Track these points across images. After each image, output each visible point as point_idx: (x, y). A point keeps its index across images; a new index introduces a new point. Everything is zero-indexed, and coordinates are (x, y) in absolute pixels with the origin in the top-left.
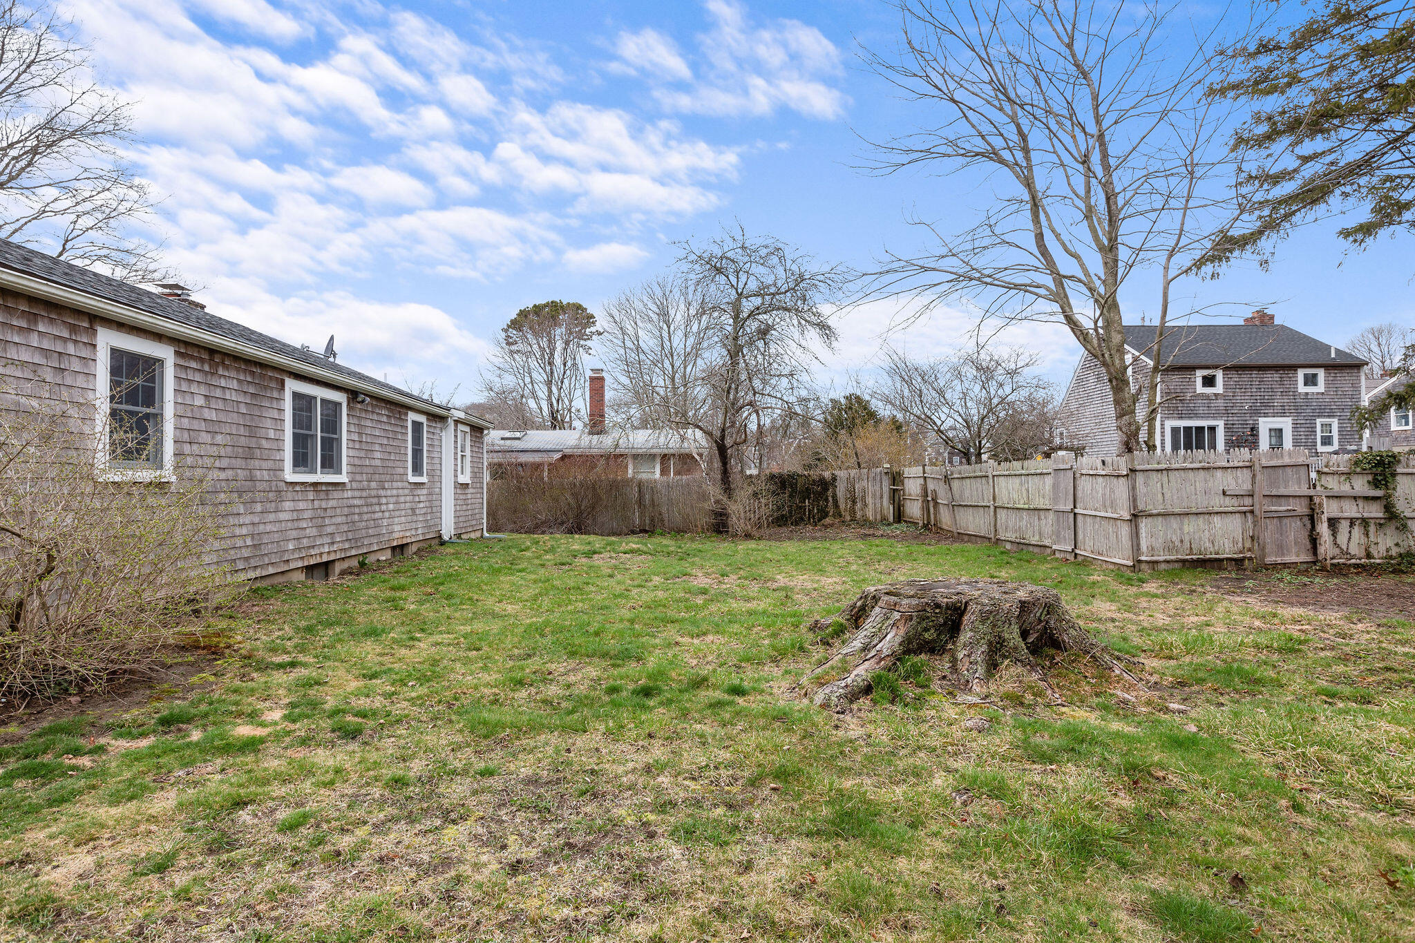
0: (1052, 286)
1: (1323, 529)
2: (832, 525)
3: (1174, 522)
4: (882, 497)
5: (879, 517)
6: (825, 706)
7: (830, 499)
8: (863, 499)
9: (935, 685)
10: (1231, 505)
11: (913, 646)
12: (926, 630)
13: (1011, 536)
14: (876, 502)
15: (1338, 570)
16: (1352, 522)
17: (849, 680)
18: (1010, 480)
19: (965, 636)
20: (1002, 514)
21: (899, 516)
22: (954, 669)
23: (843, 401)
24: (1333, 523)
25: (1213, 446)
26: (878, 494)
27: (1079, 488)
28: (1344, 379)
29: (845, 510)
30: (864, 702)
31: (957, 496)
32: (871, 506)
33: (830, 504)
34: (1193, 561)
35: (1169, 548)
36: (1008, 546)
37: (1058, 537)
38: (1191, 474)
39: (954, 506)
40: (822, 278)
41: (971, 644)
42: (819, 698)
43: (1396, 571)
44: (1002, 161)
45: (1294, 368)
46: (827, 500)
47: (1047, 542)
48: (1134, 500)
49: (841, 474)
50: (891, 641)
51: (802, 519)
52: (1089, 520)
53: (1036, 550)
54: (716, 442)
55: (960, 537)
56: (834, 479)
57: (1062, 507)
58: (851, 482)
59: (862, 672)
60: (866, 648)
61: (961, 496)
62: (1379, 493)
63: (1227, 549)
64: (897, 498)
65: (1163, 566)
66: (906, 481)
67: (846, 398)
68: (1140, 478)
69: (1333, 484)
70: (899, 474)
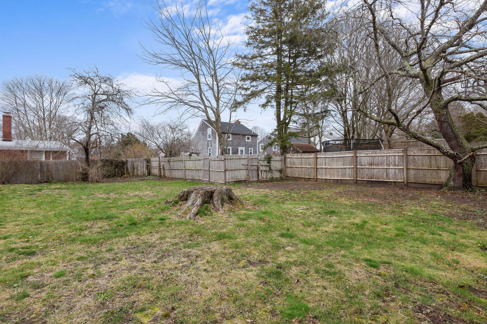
0: (204, 109)
1: (260, 172)
2: (127, 177)
3: (233, 172)
4: (143, 167)
5: (142, 174)
6: (190, 218)
7: (125, 168)
8: (137, 168)
9: (212, 211)
10: (244, 167)
11: (204, 202)
12: (206, 198)
13: (190, 178)
14: (141, 169)
15: (262, 182)
16: (264, 171)
17: (193, 212)
18: (190, 162)
19: (215, 198)
20: (187, 172)
21: (149, 174)
22: (214, 206)
23: (126, 135)
24: (261, 171)
25: (229, 153)
26: (142, 166)
27: (211, 164)
28: (254, 138)
29: (131, 172)
30: (198, 217)
31: (172, 167)
32: (140, 171)
33: (125, 170)
34: (237, 181)
35: (232, 178)
36: (189, 181)
37: (204, 177)
38: (236, 160)
39: (171, 170)
40: (127, 92)
41: (217, 200)
42: (188, 217)
43: (272, 182)
44: (191, 70)
45: (245, 135)
46: (124, 169)
47: (201, 179)
48: (225, 166)
49: (129, 160)
50: (199, 201)
51: (115, 175)
52: (213, 172)
53: (198, 181)
54: (84, 147)
55: (173, 179)
56: (127, 161)
57: (205, 169)
58: (133, 163)
59: (194, 210)
60: (193, 204)
61: (173, 166)
62: (268, 165)
63: (243, 178)
64: (149, 168)
65: (231, 183)
66: (152, 162)
67: (127, 134)
68: (226, 161)
69: (261, 162)
70: (149, 160)
